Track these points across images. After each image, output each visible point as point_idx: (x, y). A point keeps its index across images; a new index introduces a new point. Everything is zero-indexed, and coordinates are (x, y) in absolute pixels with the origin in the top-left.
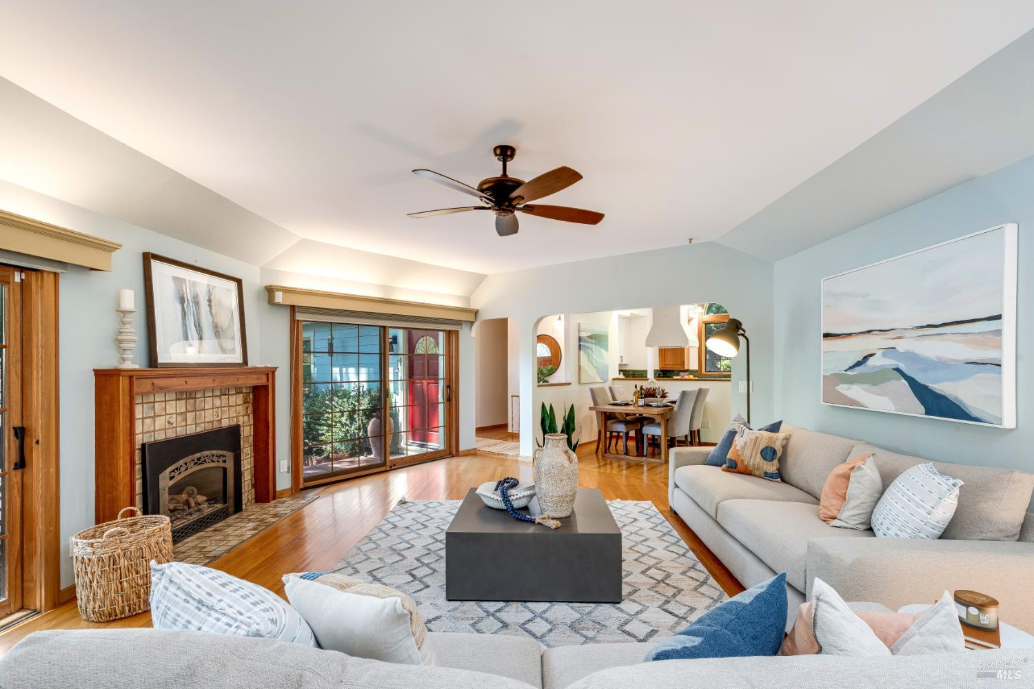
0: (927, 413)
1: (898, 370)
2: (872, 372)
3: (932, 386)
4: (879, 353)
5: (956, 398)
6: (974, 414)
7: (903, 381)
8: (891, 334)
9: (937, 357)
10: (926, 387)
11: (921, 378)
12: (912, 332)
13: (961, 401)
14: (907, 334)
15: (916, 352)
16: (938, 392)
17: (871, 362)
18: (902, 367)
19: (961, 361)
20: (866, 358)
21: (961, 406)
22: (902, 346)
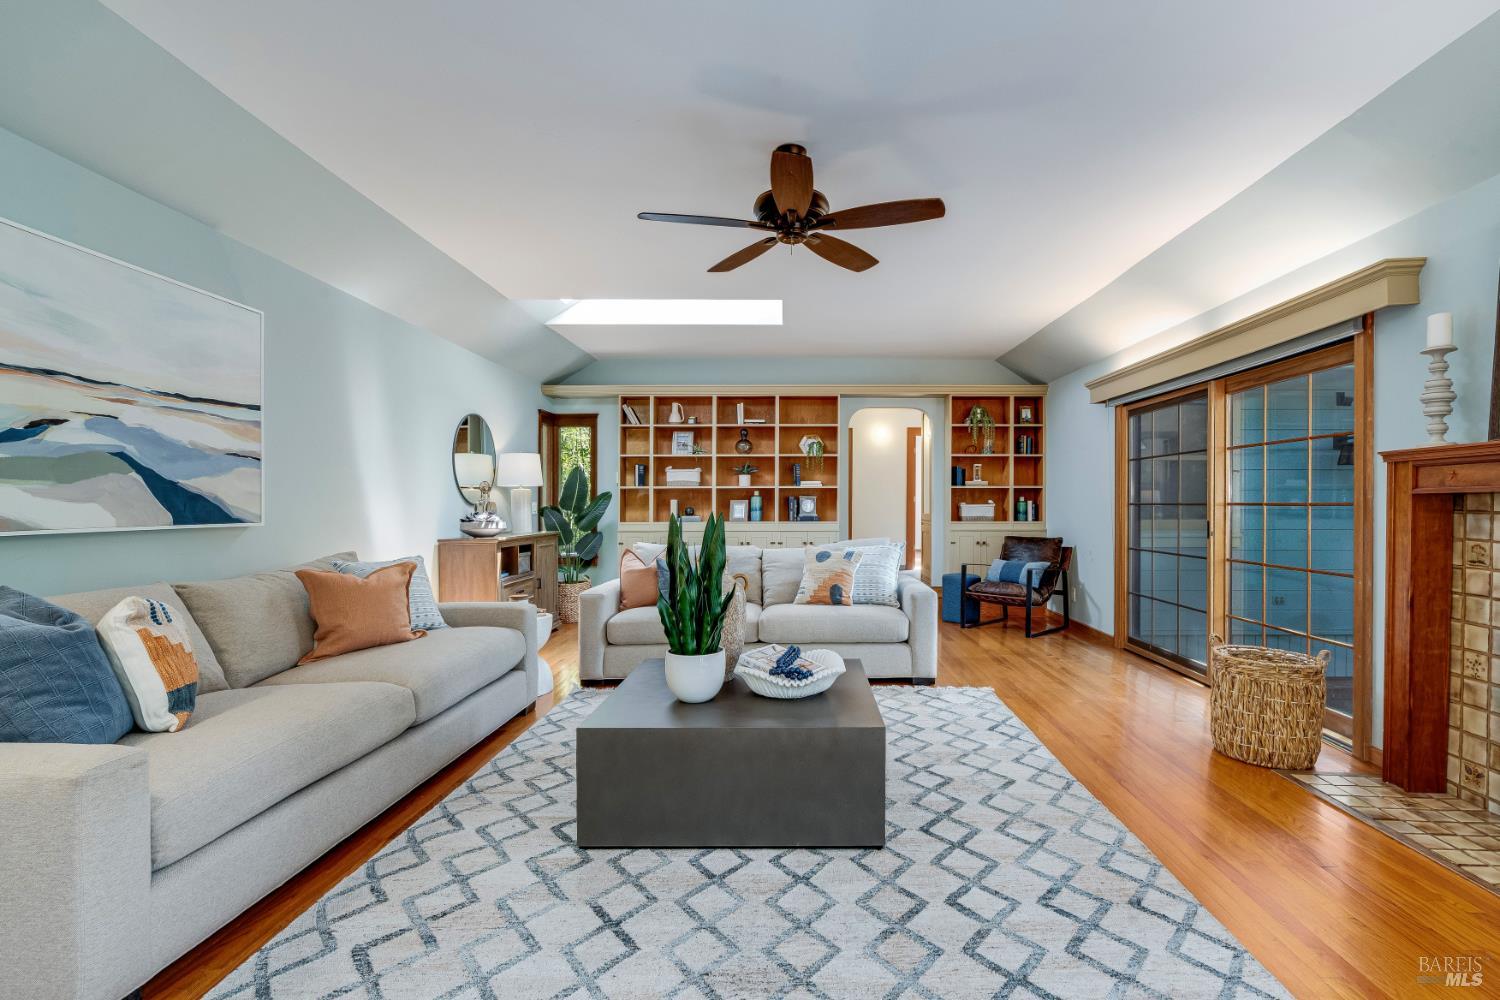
0: (175, 522)
1: (122, 456)
2: (56, 456)
3: (182, 482)
4: (78, 421)
5: (216, 498)
6: (236, 514)
7: (134, 474)
8: (106, 392)
9: (190, 443)
10: (174, 485)
11: (166, 471)
12: (149, 397)
13: (221, 501)
14: (141, 399)
15: (157, 430)
16: (191, 490)
17: (52, 435)
18: (131, 450)
19: (221, 451)
20: (37, 426)
21: (221, 506)
22: (130, 416)
